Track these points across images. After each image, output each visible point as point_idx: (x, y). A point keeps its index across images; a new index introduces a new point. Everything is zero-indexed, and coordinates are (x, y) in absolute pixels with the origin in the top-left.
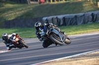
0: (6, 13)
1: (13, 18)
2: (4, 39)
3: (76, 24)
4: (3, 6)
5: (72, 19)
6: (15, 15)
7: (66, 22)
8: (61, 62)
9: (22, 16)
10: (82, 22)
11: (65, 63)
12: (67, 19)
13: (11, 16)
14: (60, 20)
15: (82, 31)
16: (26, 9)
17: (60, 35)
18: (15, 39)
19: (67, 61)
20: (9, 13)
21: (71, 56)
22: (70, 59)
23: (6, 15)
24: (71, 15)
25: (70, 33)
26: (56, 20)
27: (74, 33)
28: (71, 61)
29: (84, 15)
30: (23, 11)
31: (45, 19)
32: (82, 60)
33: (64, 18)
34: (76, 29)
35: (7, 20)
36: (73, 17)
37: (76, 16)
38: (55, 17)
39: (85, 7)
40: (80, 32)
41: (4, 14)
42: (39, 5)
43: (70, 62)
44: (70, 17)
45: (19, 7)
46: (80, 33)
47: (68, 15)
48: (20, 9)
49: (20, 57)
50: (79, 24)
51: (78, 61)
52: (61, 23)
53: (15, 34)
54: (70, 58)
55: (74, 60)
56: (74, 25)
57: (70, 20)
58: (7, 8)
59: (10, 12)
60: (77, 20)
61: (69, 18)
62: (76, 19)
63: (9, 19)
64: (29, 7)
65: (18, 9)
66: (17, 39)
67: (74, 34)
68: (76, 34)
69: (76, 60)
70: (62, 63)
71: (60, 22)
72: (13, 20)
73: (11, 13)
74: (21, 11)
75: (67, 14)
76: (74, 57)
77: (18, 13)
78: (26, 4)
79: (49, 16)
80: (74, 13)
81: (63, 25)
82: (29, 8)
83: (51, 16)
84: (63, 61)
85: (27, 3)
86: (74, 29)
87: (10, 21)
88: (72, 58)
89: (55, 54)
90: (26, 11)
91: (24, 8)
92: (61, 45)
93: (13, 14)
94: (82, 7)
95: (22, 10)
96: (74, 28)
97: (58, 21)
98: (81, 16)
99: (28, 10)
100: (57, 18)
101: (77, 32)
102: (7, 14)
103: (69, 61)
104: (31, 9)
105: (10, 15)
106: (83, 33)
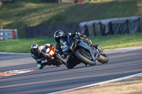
0: (27, 17)
1: (37, 24)
2: (33, 53)
3: (127, 32)
4: (23, 6)
5: (122, 24)
6: (40, 19)
7: (113, 29)
8: (106, 86)
9: (50, 21)
10: (136, 29)
11: (112, 88)
12: (114, 24)
13: (35, 20)
14: (105, 26)
15: (137, 43)
16: (56, 11)
17: (91, 50)
18: (48, 53)
19: (115, 86)
20: (31, 15)
21: (120, 79)
22: (119, 83)
23: (26, 19)
24: (121, 19)
25: (120, 45)
26: (99, 26)
27: (125, 45)
28: (120, 85)
29: (139, 19)
30: (51, 14)
31: (83, 24)
32: (136, 85)
33: (110, 24)
34: (128, 40)
35: (28, 26)
36: (123, 22)
37: (127, 21)
38: (98, 22)
39: (140, 7)
40: (132, 44)
41: (24, 18)
42: (74, 4)
43: (119, 87)
44: (119, 22)
45: (46, 8)
46: (133, 46)
47: (116, 19)
48: (48, 11)
49: (48, 79)
50: (132, 32)
51: (131, 86)
52: (107, 31)
53: (49, 45)
54: (120, 81)
55: (125, 84)
56: (124, 33)
57: (119, 26)
58: (28, 9)
59: (34, 14)
60: (129, 26)
61: (118, 24)
62: (127, 25)
63: (32, 25)
64: (60, 7)
65: (44, 11)
66: (52, 53)
67: (125, 47)
68: (128, 46)
69: (128, 84)
70: (108, 88)
71: (104, 30)
72: (38, 26)
73: (35, 16)
74: (48, 13)
75: (114, 17)
76: (125, 80)
77: (44, 16)
78: (55, 4)
79: (88, 21)
80: (124, 16)
81: (108, 33)
82: (60, 9)
83: (92, 20)
84: (110, 86)
85: (58, 2)
86: (124, 39)
87: (32, 27)
88: (122, 81)
89: (97, 76)
90: (55, 13)
91: (53, 9)
92: (92, 65)
93: (36, 18)
94: (137, 7)
95: (50, 12)
96: (125, 37)
97: (101, 27)
98: (135, 21)
99: (59, 12)
100: (100, 23)
101: (129, 44)
102: (29, 18)
103: (117, 85)
104: (63, 11)
105: (33, 18)
106: (138, 45)
